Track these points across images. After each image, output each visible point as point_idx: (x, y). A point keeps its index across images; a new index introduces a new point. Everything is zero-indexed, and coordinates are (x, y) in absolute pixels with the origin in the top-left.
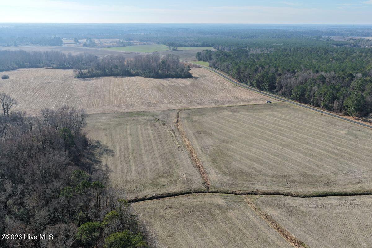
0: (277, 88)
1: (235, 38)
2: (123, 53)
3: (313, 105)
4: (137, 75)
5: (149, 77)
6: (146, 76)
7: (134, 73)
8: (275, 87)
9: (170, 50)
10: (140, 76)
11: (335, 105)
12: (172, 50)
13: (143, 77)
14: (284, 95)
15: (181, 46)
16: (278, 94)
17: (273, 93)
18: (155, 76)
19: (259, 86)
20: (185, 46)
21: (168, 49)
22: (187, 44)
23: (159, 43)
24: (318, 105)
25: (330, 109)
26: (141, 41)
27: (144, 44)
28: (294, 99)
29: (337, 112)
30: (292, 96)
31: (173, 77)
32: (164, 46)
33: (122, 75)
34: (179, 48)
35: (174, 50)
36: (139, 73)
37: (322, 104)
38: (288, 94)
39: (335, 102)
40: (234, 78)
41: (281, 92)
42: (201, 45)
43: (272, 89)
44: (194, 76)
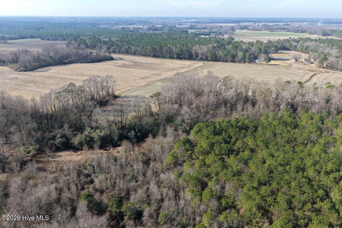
3: (223, 62)
4: (72, 62)
5: (88, 63)
7: (67, 61)
8: (192, 56)
11: (236, 59)
14: (202, 59)
17: (192, 60)
19: (179, 57)
24: (226, 61)
25: (233, 61)
28: (209, 61)
29: (239, 62)
30: (209, 59)
34: (8, 41)
37: (229, 60)
38: (204, 58)
40: (145, 56)
41: (198, 58)
42: (19, 38)
43: (191, 57)
44: (114, 58)
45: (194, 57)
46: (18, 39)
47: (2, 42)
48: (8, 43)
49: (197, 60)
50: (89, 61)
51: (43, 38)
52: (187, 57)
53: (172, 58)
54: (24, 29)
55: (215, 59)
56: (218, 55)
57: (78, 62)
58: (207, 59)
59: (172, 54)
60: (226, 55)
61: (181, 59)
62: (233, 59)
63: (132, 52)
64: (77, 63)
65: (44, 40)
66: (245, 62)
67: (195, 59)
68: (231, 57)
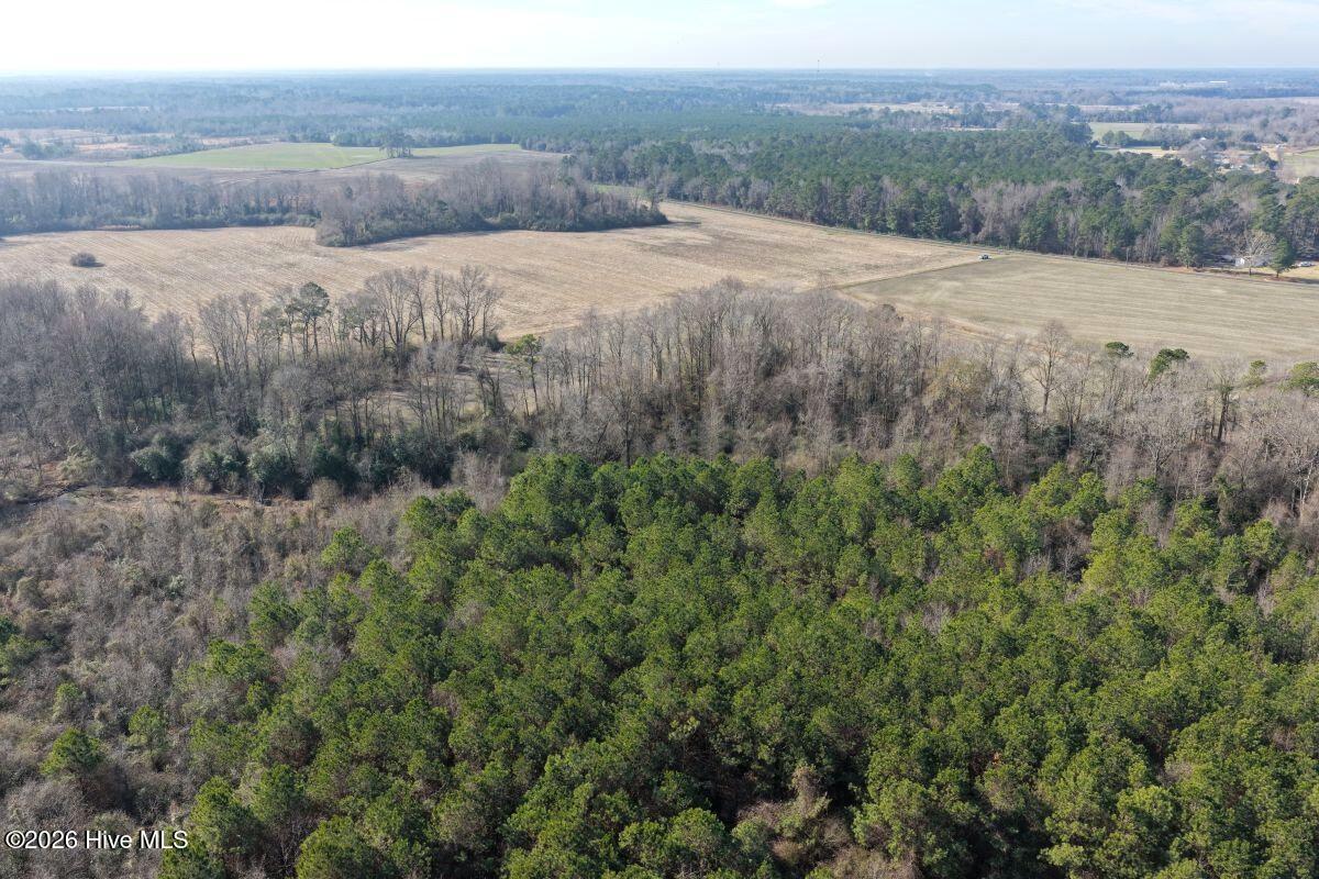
0: (965, 225)
6: (546, 227)
7: (497, 221)
8: (959, 227)
11: (1136, 248)
12: (399, 157)
14: (993, 240)
16: (971, 241)
17: (954, 239)
19: (908, 225)
21: (383, 155)
24: (1093, 254)
25: (1123, 256)
28: (1023, 248)
29: (1147, 261)
30: (1020, 241)
33: (462, 229)
34: (417, 151)
35: (404, 156)
36: (517, 220)
37: (1108, 249)
38: (1006, 238)
39: (1138, 241)
40: (790, 215)
41: (980, 235)
42: (463, 140)
43: (951, 228)
44: (669, 219)
45: (965, 228)
46: (459, 143)
47: (396, 155)
48: (411, 157)
49: (975, 243)
50: (568, 223)
51: (528, 141)
52: (934, 226)
53: (879, 228)
54: (509, 110)
55: (1049, 241)
56: (1061, 226)
57: (531, 225)
58: (1013, 242)
59: (884, 215)
60: (1096, 229)
61: (914, 234)
62: (1126, 246)
63: (750, 201)
64: (529, 229)
65: (530, 148)
66: (1174, 263)
67: (966, 235)
68: (1116, 237)
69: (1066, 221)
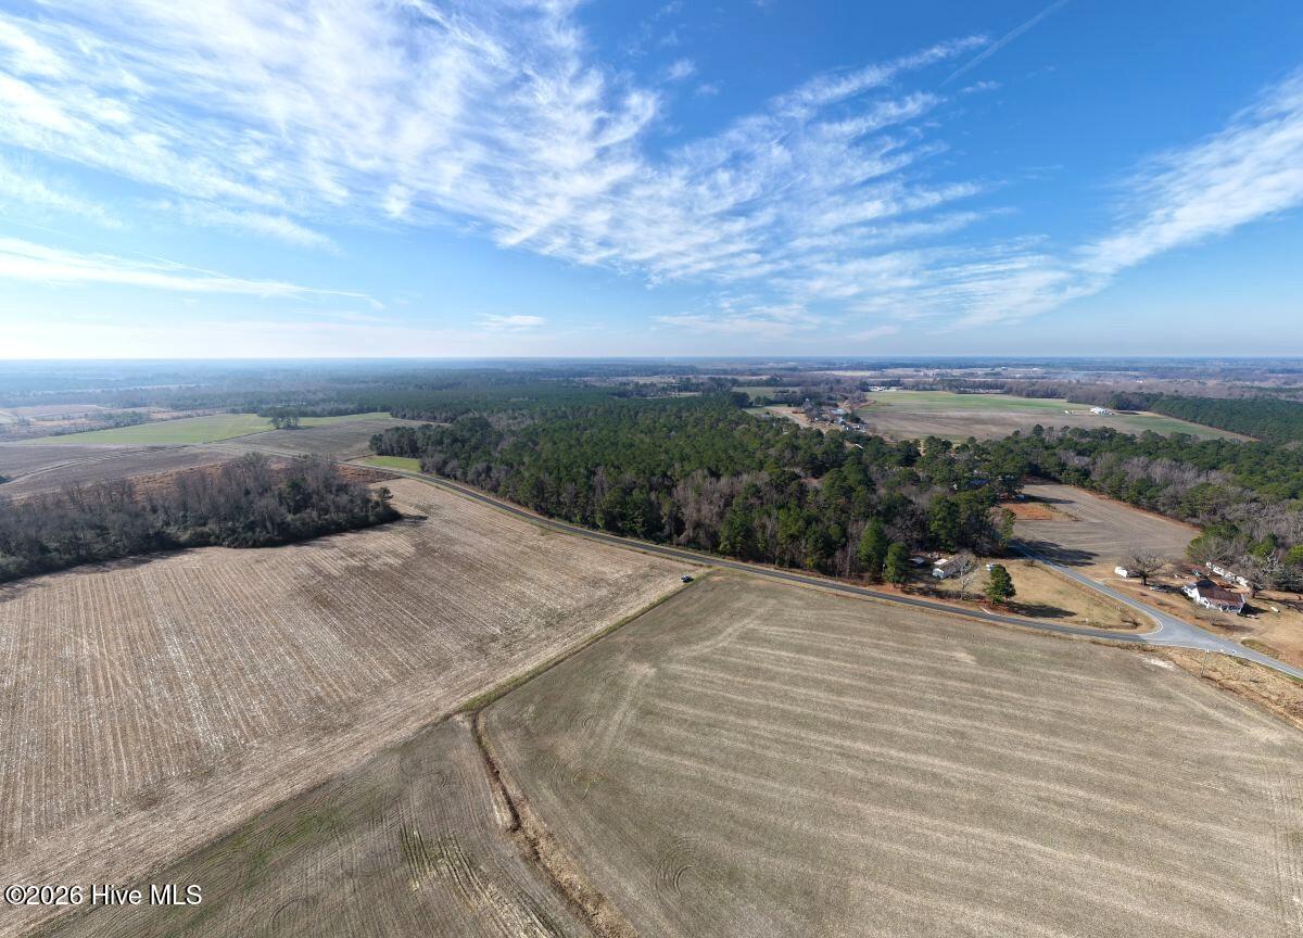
0: (667, 526)
1: (421, 388)
2: (117, 450)
3: (782, 566)
4: (202, 541)
5: (256, 545)
6: (239, 543)
7: (184, 537)
8: (661, 529)
9: (278, 428)
10: (215, 544)
11: (837, 560)
12: (284, 428)
13: (229, 546)
14: (695, 544)
15: (305, 415)
16: (674, 542)
17: (659, 541)
18: (277, 538)
19: (615, 524)
20: (315, 415)
21: (272, 426)
22: (318, 409)
23: (234, 411)
24: (794, 565)
25: (827, 570)
26: (176, 407)
27: (189, 416)
28: (723, 554)
29: (852, 577)
30: (721, 547)
31: (339, 529)
32: (254, 417)
33: (131, 553)
34: (304, 422)
35: (289, 427)
36: (210, 536)
37: (808, 561)
38: (707, 542)
39: (838, 552)
40: (518, 501)
41: (683, 537)
43: (654, 530)
45: (667, 529)
47: (281, 426)
49: (678, 544)
52: (639, 527)
53: (589, 523)
55: (749, 550)
56: (759, 533)
58: (714, 547)
59: (593, 513)
60: (793, 538)
61: (622, 533)
62: (827, 560)
66: (878, 581)
67: (669, 537)
68: (816, 549)
69: (764, 527)
